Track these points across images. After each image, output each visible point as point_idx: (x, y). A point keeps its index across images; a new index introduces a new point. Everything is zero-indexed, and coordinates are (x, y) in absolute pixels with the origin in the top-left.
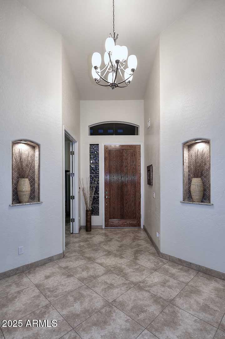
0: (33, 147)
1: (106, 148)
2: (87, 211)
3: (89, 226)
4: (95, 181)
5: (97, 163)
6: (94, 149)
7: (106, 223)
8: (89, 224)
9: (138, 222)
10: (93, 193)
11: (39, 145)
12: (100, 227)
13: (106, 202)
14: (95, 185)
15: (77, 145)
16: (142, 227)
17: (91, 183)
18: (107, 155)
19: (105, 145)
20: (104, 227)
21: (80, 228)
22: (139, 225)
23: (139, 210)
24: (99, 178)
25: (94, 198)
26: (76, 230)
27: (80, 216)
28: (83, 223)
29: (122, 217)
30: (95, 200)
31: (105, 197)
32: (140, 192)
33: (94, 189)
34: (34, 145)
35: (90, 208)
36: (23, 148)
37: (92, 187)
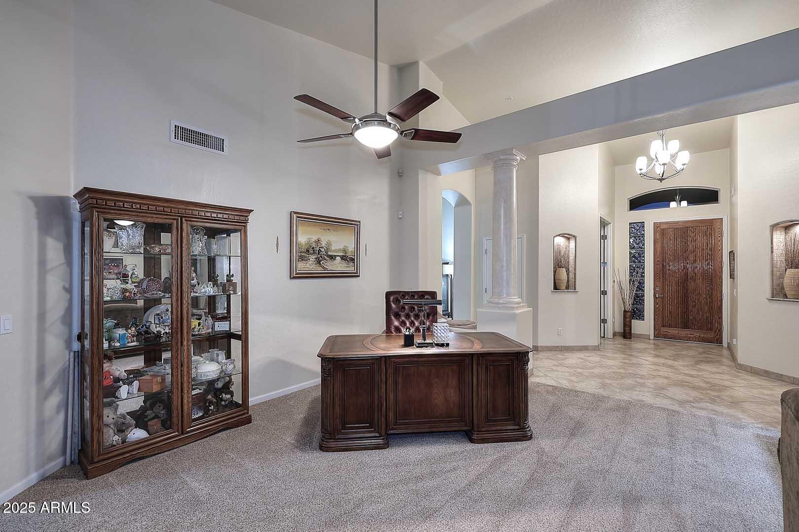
0: (569, 239)
1: (657, 226)
2: (625, 311)
3: (627, 331)
4: (637, 273)
5: (642, 248)
6: (636, 230)
7: (656, 333)
8: (627, 329)
9: (718, 337)
10: (635, 288)
11: (575, 237)
12: (645, 337)
13: (655, 303)
14: (639, 279)
15: (610, 228)
16: (725, 344)
17: (631, 275)
18: (658, 237)
19: (654, 223)
20: (652, 337)
21: (615, 334)
22: (719, 341)
23: (719, 318)
24: (644, 269)
25: (637, 296)
26: (610, 334)
27: (614, 317)
28: (619, 328)
29: (686, 326)
30: (639, 299)
31: (655, 295)
32: (722, 291)
33: (637, 284)
34: (568, 237)
35: (629, 307)
36: (559, 241)
37: (633, 281)
